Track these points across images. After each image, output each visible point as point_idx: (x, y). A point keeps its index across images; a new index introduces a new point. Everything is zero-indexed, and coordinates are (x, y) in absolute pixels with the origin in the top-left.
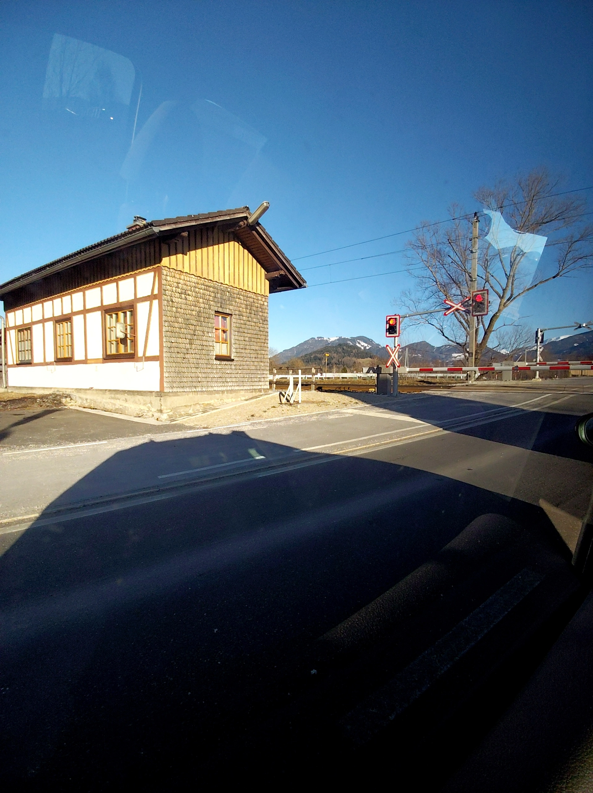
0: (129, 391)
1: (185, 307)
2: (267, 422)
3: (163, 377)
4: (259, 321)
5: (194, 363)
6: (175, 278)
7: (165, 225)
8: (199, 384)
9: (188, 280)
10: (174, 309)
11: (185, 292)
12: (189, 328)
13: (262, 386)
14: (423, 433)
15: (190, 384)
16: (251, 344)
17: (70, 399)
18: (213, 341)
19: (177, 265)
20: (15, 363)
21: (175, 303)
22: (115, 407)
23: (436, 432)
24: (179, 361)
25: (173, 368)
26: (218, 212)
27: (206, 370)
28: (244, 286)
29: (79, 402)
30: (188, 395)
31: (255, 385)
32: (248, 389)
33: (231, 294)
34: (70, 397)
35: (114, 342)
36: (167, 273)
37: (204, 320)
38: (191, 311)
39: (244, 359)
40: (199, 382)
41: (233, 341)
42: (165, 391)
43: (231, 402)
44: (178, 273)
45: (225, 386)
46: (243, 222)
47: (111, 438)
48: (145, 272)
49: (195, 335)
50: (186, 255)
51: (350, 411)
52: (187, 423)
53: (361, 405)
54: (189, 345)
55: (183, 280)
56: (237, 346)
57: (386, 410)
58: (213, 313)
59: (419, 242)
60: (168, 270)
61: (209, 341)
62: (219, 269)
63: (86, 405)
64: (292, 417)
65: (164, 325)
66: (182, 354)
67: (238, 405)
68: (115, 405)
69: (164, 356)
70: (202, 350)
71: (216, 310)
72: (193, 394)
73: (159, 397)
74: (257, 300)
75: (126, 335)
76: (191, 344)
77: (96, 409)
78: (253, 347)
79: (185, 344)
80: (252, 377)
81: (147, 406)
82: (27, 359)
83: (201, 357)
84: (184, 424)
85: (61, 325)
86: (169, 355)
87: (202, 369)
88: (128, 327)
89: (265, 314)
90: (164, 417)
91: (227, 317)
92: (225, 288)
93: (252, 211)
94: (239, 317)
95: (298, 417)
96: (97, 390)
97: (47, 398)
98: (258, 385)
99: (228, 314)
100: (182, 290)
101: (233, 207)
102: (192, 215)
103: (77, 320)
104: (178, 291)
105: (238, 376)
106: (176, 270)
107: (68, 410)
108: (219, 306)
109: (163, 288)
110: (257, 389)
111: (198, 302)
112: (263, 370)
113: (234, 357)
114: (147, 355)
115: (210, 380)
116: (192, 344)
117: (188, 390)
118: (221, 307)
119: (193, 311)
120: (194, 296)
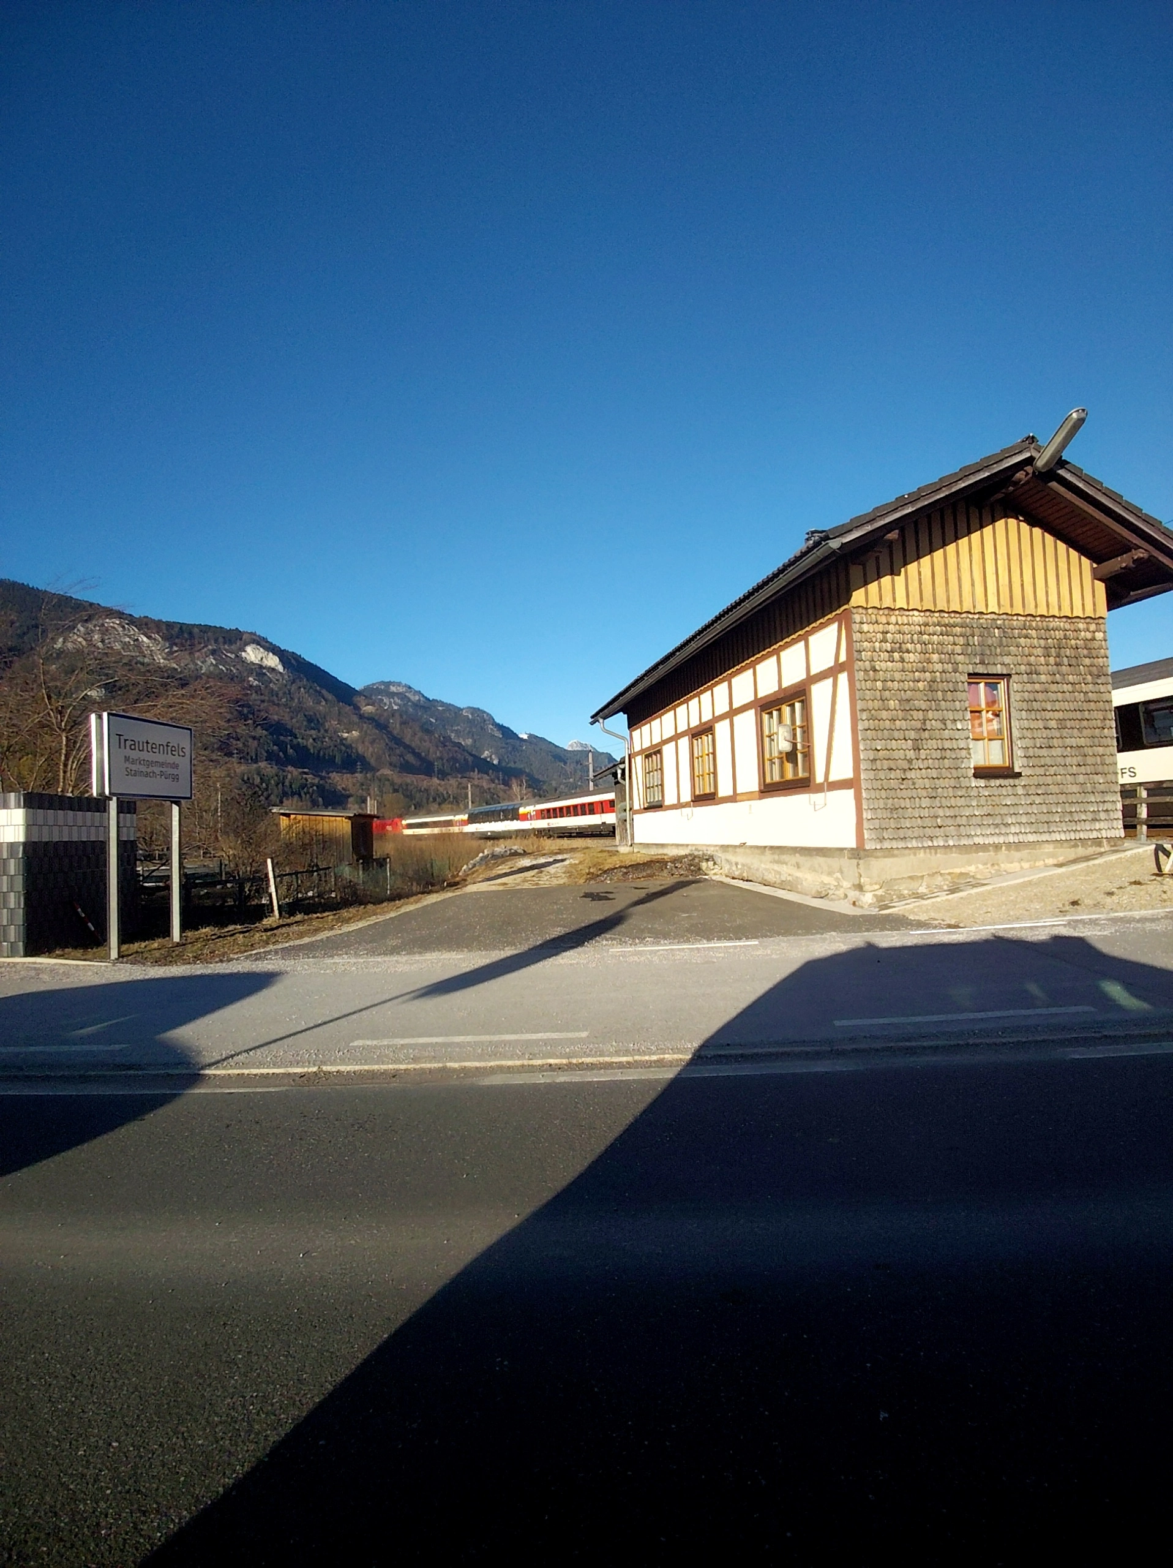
0: (802, 849)
1: (900, 677)
2: (1115, 921)
3: (863, 819)
4: (1084, 679)
6: (878, 624)
7: (852, 530)
8: (938, 832)
9: (906, 622)
10: (879, 684)
11: (900, 648)
12: (912, 716)
13: (1103, 832)
15: (921, 832)
16: (1065, 732)
17: (712, 863)
18: (967, 739)
19: (881, 599)
20: (642, 807)
21: (881, 672)
22: (780, 878)
24: (893, 786)
25: (881, 800)
26: (960, 470)
27: (953, 802)
28: (1036, 606)
29: (726, 868)
30: (915, 854)
31: (1082, 830)
32: (1064, 839)
33: (1004, 632)
34: (713, 860)
35: (777, 761)
36: (861, 618)
37: (943, 695)
38: (913, 682)
39: (1047, 770)
40: (940, 827)
41: (1016, 733)
42: (867, 847)
43: (1018, 869)
44: (883, 614)
45: (1000, 833)
46: (1022, 472)
47: (766, 936)
48: (822, 627)
49: (924, 730)
50: (899, 575)
52: (914, 913)
54: (912, 751)
55: (895, 625)
58: (965, 678)
60: (864, 611)
61: (957, 740)
62: (973, 585)
63: (737, 873)
65: (859, 718)
66: (898, 771)
67: (1037, 876)
68: (779, 873)
69: (862, 778)
71: (972, 672)
72: (925, 852)
73: (855, 858)
74: (1075, 631)
75: (795, 745)
76: (917, 749)
77: (751, 881)
78: (1068, 742)
79: (905, 750)
80: (1071, 812)
81: (835, 876)
82: (656, 799)
83: (940, 774)
84: (906, 915)
85: (699, 740)
86: (871, 775)
87: (943, 799)
88: (798, 731)
89: (1101, 659)
90: (868, 898)
91: (999, 683)
92: (990, 621)
94: (1028, 678)
96: (751, 847)
97: (681, 862)
98: (1091, 830)
99: (1001, 676)
100: (893, 644)
101: (995, 450)
102: (903, 496)
103: (721, 729)
104: (884, 648)
105: (1035, 809)
106: (881, 609)
107: (709, 883)
108: (978, 662)
109: (855, 649)
110: (1089, 839)
111: (929, 662)
112: (1103, 792)
113: (1020, 767)
114: (831, 779)
115: (964, 821)
116: (919, 750)
117: (914, 843)
118: (982, 663)
119: (918, 682)
120: (919, 651)
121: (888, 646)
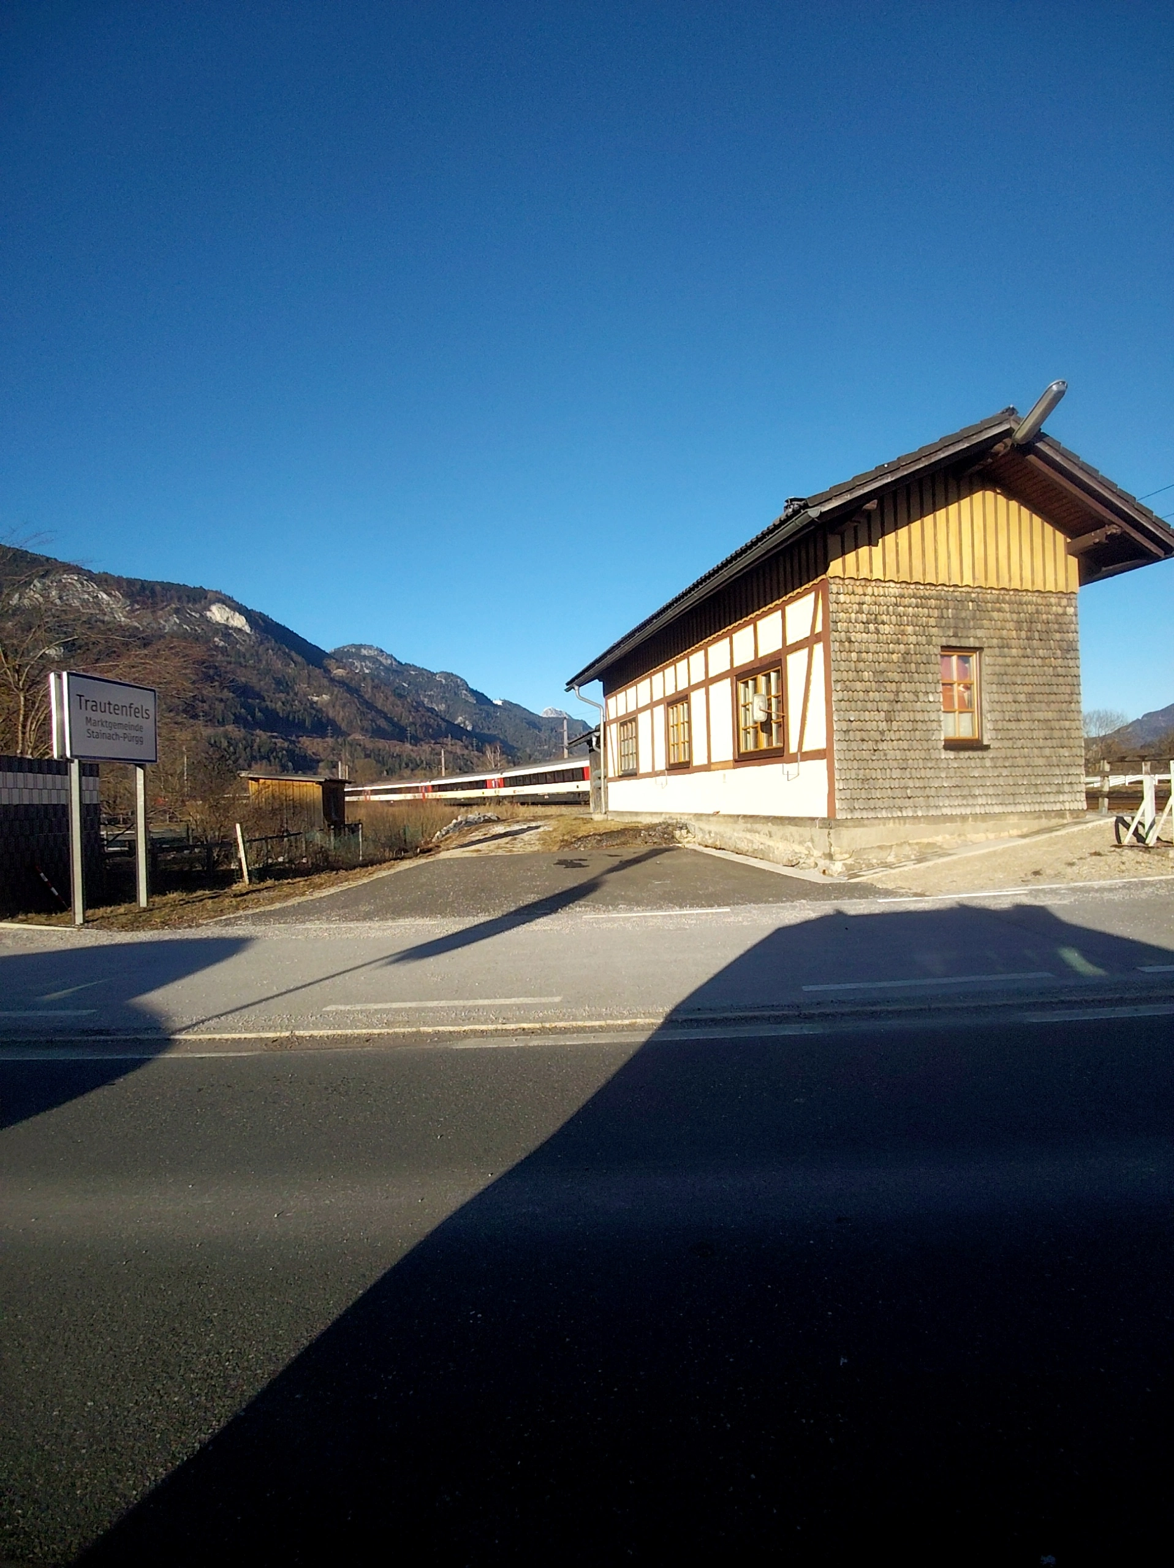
0: (775, 818)
1: (875, 649)
2: (1074, 890)
3: (835, 790)
4: (1054, 654)
5: (896, 759)
6: (855, 595)
7: (831, 499)
8: (907, 803)
9: (882, 593)
10: (854, 655)
11: (876, 619)
12: (885, 688)
13: (1067, 804)
15: (891, 802)
16: (1033, 706)
17: (686, 831)
18: (938, 711)
19: (858, 570)
20: (617, 775)
21: (856, 644)
22: (752, 846)
24: (865, 757)
25: (853, 770)
27: (923, 773)
28: (1010, 580)
29: (699, 837)
30: (884, 825)
32: (1028, 810)
33: (978, 605)
34: (687, 828)
35: (751, 730)
36: (838, 588)
37: (916, 668)
38: (888, 653)
39: (1015, 743)
40: (909, 798)
41: (986, 706)
42: (838, 817)
43: (984, 839)
44: (860, 585)
45: (968, 805)
46: (1000, 444)
47: (738, 904)
48: (799, 596)
49: (897, 702)
50: (877, 545)
52: (882, 881)
54: (884, 723)
55: (871, 596)
58: (938, 650)
60: (841, 582)
61: (929, 712)
62: (949, 557)
63: (710, 842)
64: (1148, 882)
65: (833, 689)
66: (870, 742)
67: (1002, 847)
68: (752, 842)
69: (835, 749)
71: (944, 644)
72: (894, 823)
73: (826, 828)
74: (1047, 605)
75: (769, 715)
76: (889, 720)
77: (723, 849)
78: (1036, 715)
80: (1036, 785)
81: (806, 845)
82: (631, 767)
83: (911, 745)
84: (875, 883)
85: (675, 708)
86: (844, 745)
87: (914, 770)
88: (773, 700)
89: (1071, 634)
90: (837, 867)
91: (970, 656)
92: (964, 594)
93: (1022, 414)
94: (1000, 652)
95: (1166, 882)
96: (724, 816)
97: (655, 830)
98: (1054, 802)
99: (974, 649)
100: (869, 616)
101: (975, 421)
102: (882, 466)
103: (697, 697)
104: (860, 619)
105: (1001, 781)
106: (857, 580)
107: (682, 851)
108: (951, 634)
109: (831, 619)
110: (1053, 811)
111: (903, 633)
112: (1067, 766)
113: (989, 740)
114: (804, 750)
115: (933, 792)
116: (892, 721)
117: (884, 814)
118: (955, 635)
119: (892, 653)
120: (894, 622)
121: (864, 617)
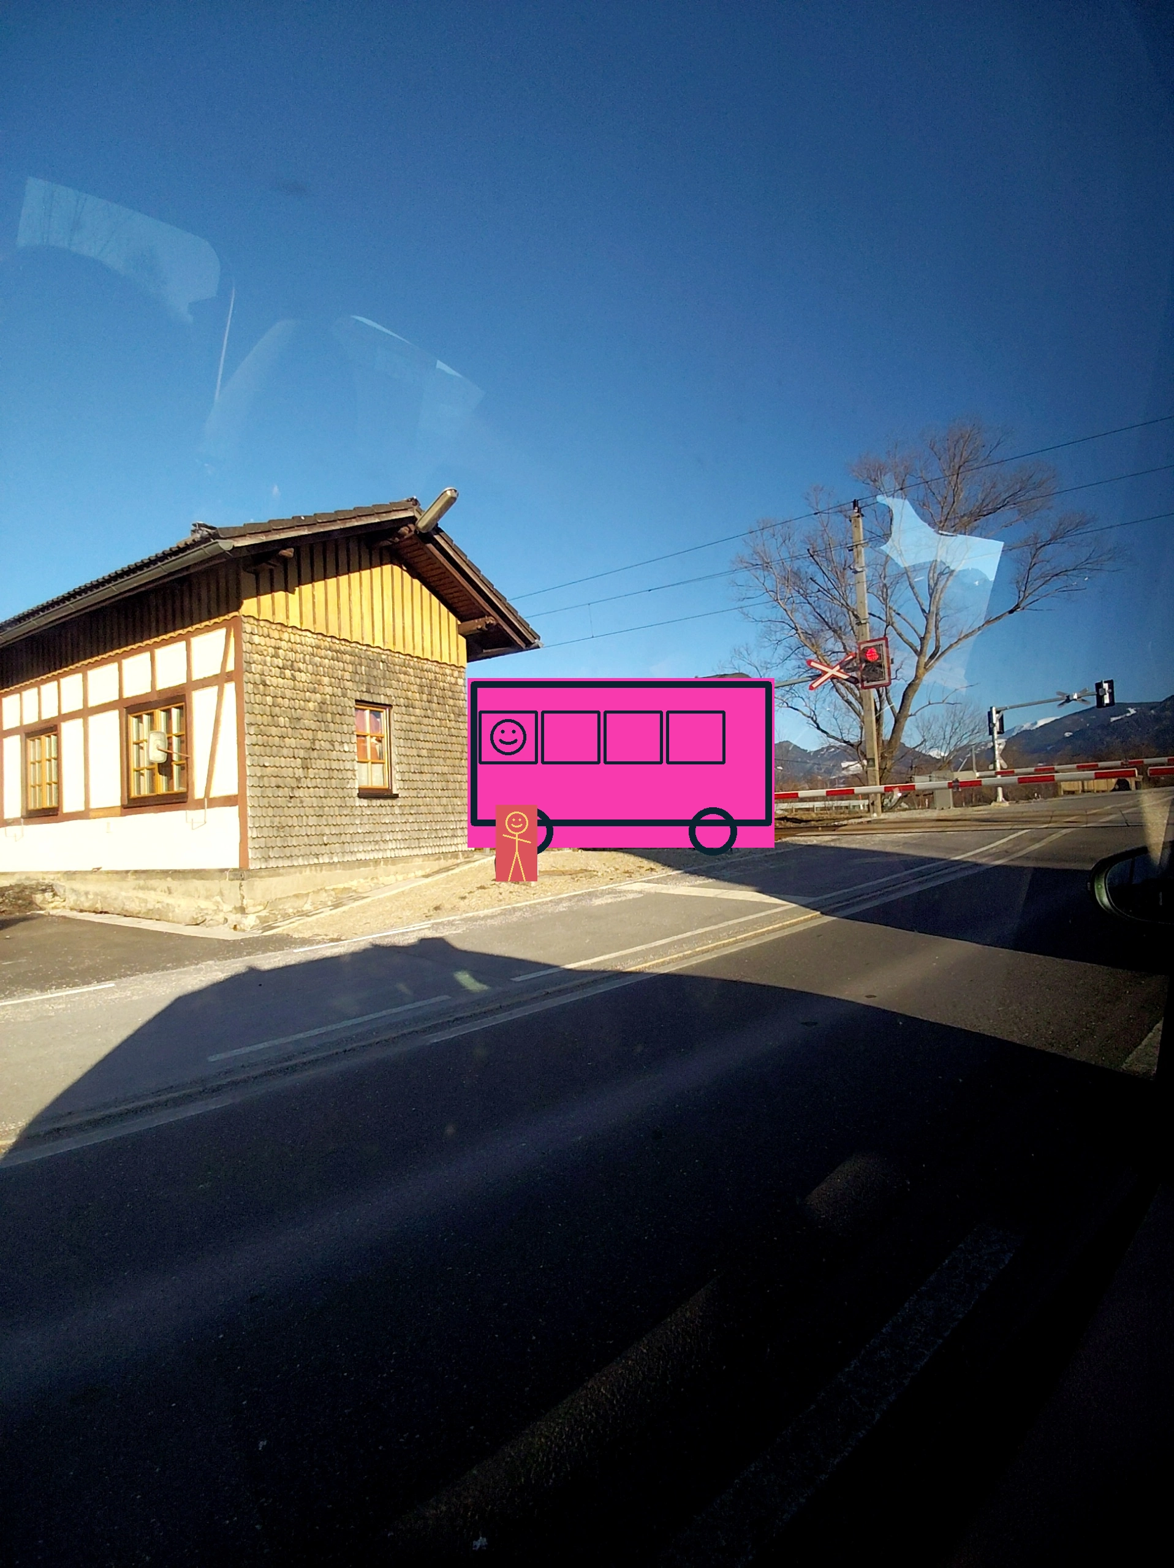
0: (175, 871)
1: (291, 695)
2: (466, 920)
3: (247, 838)
4: (448, 716)
5: (313, 807)
6: (270, 638)
7: (244, 536)
8: (324, 849)
9: (298, 641)
10: (269, 700)
11: (292, 666)
12: (302, 735)
13: (460, 846)
14: (780, 925)
15: (307, 850)
16: (433, 761)
17: (52, 893)
18: (353, 761)
19: (274, 613)
21: (271, 688)
22: (146, 906)
23: (806, 920)
24: (280, 804)
25: (268, 818)
26: (354, 509)
27: (338, 820)
28: (414, 649)
29: (72, 900)
30: (301, 873)
31: (444, 845)
32: (430, 853)
33: (388, 666)
34: (53, 891)
35: (146, 772)
36: (253, 629)
37: (332, 718)
38: (304, 701)
39: (419, 793)
40: (326, 845)
41: (394, 758)
42: (251, 867)
43: (394, 881)
44: (276, 629)
45: (380, 850)
46: (406, 528)
47: (125, 976)
48: (208, 629)
49: (313, 750)
50: (293, 592)
51: (637, 887)
52: (298, 931)
53: (661, 872)
54: (301, 770)
55: (287, 642)
56: (404, 768)
57: (710, 880)
58: (352, 703)
59: (757, 558)
60: (256, 623)
61: (344, 761)
62: (362, 618)
63: (86, 905)
64: (518, 907)
65: (247, 732)
66: (286, 789)
67: (409, 887)
68: (146, 901)
69: (248, 795)
70: (329, 778)
71: (358, 698)
72: (311, 870)
73: (237, 879)
74: (443, 674)
75: (169, 756)
76: (305, 768)
77: (106, 913)
78: (436, 769)
79: (293, 768)
80: (436, 829)
81: (214, 900)
83: (328, 793)
84: (290, 934)
85: (37, 741)
86: (258, 792)
87: (330, 817)
88: (175, 740)
89: (461, 702)
90: (250, 921)
91: (382, 712)
92: (376, 654)
93: (423, 506)
94: (406, 711)
95: (530, 906)
96: (108, 872)
97: (3, 895)
98: (451, 845)
99: (385, 706)
100: (285, 661)
101: (385, 500)
102: (300, 517)
103: (70, 730)
104: (276, 663)
105: (408, 827)
106: (273, 623)
107: (45, 920)
108: (365, 690)
109: (244, 659)
110: (449, 852)
111: (320, 683)
112: (460, 813)
113: (397, 789)
114: (212, 795)
115: (348, 838)
116: (308, 769)
117: (301, 861)
118: (368, 691)
119: (309, 702)
120: (311, 672)
121: (280, 662)
